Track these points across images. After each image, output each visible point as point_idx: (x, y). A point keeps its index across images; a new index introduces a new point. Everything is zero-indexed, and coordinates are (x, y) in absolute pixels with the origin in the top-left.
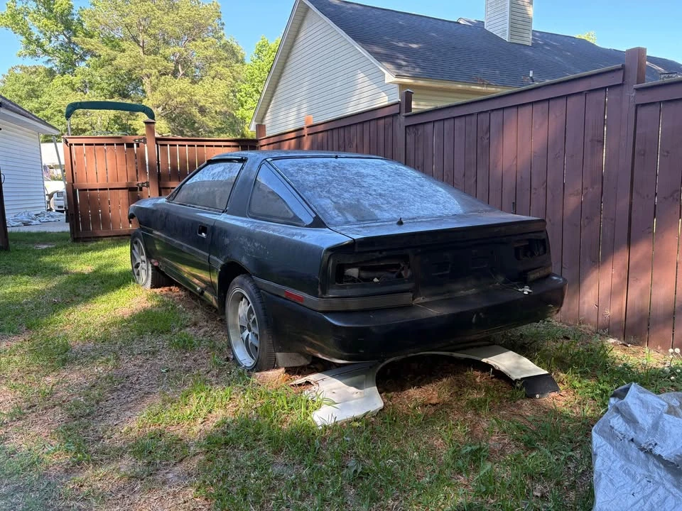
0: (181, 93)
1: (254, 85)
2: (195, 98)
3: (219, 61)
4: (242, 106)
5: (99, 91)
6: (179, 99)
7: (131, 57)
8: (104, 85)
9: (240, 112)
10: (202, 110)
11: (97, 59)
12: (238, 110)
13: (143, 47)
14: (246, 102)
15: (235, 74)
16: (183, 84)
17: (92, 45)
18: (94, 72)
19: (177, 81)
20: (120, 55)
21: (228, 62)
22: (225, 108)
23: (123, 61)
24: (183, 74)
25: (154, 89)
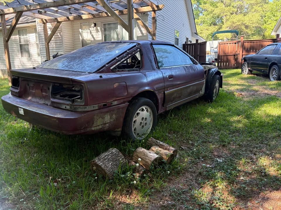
0: (239, 21)
1: (273, 13)
2: (244, 22)
3: (257, 4)
4: (266, 23)
5: (206, 24)
6: (237, 23)
7: (220, 9)
8: (209, 22)
9: (264, 26)
10: (247, 27)
11: (207, 12)
12: (264, 25)
13: (225, 4)
14: (267, 21)
15: (264, 9)
16: (240, 17)
17: (206, 7)
18: (205, 17)
19: (237, 16)
20: (216, 9)
21: (261, 4)
22: (257, 25)
23: (217, 11)
24: (240, 12)
25: (227, 20)
